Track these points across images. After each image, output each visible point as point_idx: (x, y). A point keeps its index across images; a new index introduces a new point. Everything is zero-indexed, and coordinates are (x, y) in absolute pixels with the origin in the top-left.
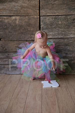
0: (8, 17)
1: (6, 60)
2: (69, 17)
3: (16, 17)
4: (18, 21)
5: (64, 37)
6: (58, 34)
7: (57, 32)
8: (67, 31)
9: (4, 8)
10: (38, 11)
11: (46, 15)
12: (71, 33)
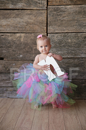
0: (12, 34)
2: (79, 35)
3: (20, 35)
4: (23, 39)
5: (74, 57)
6: (68, 53)
7: (66, 52)
8: (78, 50)
9: (7, 24)
10: (46, 28)
12: (82, 52)
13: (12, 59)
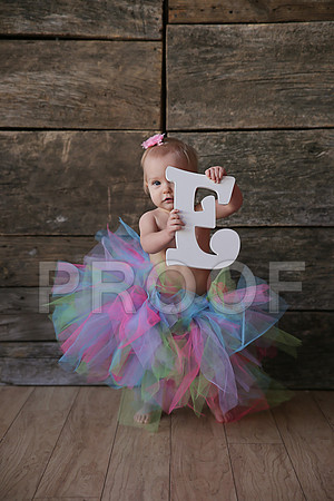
0: (26, 135)
2: (289, 138)
5: (269, 224)
6: (245, 210)
8: (285, 196)
9: (7, 94)
11: (194, 128)
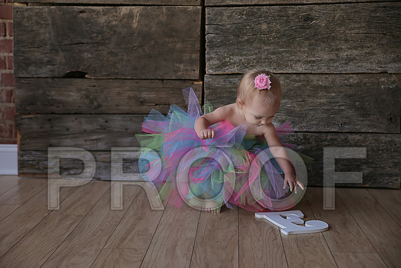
1: (100, 137)
3: (130, 10)
4: (138, 22)
7: (254, 57)
11: (224, 4)
12: (298, 58)
13: (108, 75)
